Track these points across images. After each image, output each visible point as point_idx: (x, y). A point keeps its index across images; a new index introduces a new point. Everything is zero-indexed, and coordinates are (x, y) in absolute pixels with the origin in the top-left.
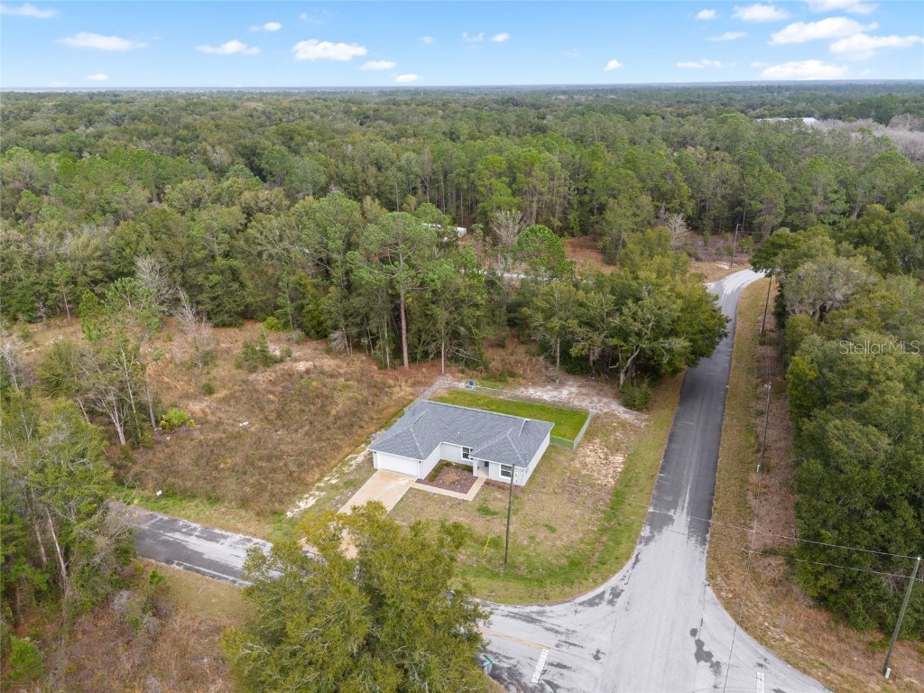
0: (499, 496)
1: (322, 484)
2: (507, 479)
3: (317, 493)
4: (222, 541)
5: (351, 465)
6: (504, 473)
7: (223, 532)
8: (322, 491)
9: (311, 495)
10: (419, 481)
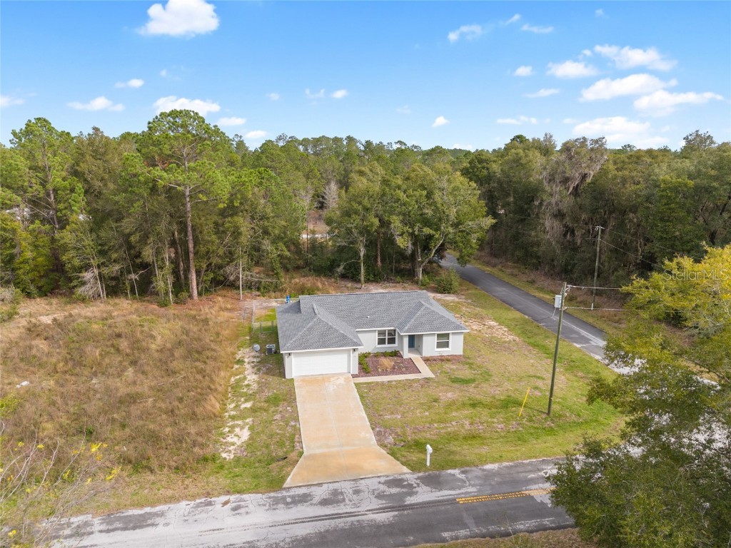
0: (454, 367)
1: (233, 413)
2: (445, 351)
3: (240, 422)
4: (158, 520)
5: (248, 385)
6: (440, 345)
7: (148, 510)
8: (245, 418)
9: (233, 427)
10: (354, 376)
